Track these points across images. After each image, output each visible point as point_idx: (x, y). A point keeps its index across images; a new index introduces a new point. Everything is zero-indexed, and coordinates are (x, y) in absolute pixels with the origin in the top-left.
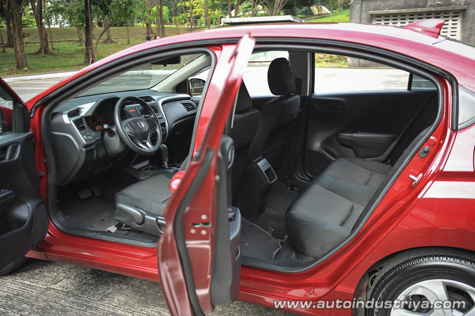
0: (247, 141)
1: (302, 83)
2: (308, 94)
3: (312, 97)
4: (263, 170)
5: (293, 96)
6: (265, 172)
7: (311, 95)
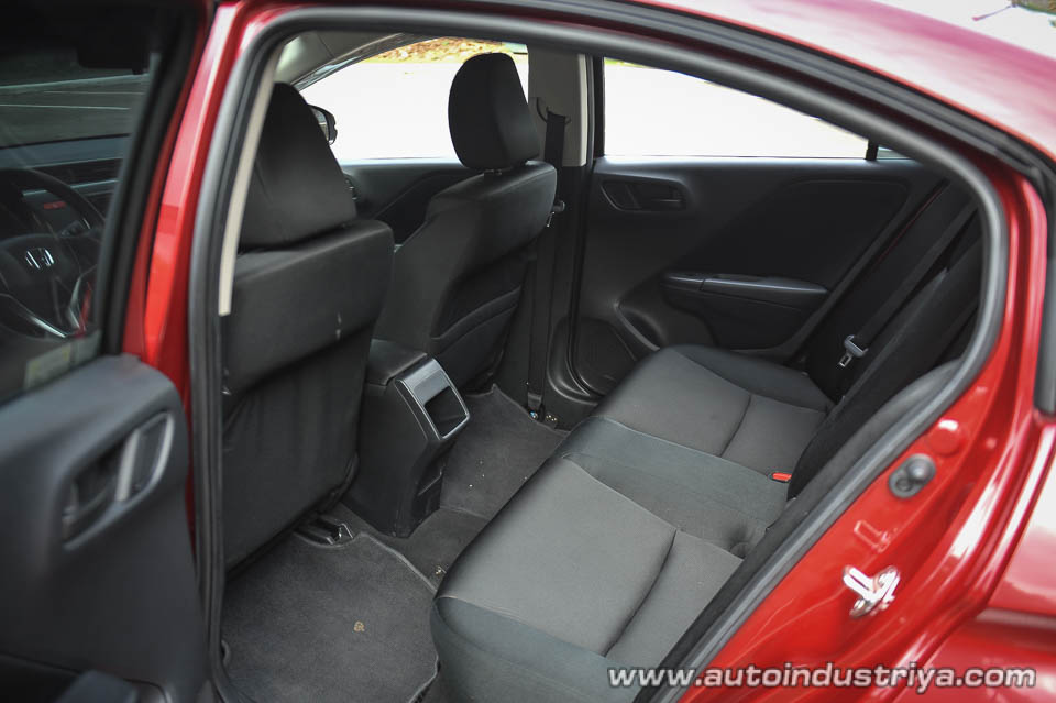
0: (338, 332)
1: (567, 127)
2: (583, 162)
3: (597, 170)
4: (421, 400)
5: (533, 168)
6: (428, 405)
7: (595, 162)
